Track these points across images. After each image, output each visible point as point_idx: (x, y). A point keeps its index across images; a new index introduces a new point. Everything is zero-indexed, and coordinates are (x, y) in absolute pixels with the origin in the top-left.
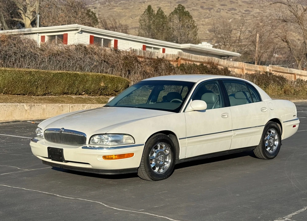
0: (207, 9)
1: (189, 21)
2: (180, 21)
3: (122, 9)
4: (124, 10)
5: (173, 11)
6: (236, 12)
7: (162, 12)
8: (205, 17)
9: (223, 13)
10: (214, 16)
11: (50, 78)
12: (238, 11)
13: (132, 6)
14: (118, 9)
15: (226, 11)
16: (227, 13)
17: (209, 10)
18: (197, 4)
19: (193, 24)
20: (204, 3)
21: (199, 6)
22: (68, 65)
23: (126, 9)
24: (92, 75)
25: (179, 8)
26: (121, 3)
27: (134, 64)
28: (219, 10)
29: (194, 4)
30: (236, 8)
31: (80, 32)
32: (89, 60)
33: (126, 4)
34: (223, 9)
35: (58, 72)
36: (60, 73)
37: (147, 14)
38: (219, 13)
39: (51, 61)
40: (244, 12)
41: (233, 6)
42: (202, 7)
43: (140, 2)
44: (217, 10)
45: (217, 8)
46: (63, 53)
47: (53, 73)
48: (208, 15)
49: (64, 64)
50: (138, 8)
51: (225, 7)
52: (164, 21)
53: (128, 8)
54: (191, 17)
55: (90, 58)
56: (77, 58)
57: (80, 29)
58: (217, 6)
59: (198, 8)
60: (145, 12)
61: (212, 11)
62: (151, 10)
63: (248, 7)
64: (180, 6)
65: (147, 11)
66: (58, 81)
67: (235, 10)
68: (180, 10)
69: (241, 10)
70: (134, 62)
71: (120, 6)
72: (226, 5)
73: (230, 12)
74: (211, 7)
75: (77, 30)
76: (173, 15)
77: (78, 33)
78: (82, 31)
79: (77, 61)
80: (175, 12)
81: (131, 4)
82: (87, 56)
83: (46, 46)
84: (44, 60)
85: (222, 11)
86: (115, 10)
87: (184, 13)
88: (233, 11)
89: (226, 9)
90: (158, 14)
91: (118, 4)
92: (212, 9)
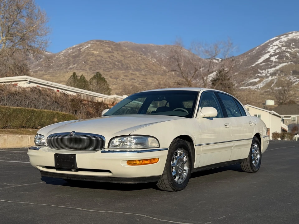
0: (114, 78)
1: (105, 84)
2: (98, 84)
3: (51, 77)
4: (52, 77)
5: (92, 77)
6: (135, 81)
7: (84, 78)
8: (113, 84)
9: (126, 82)
10: (120, 84)
11: (10, 113)
12: (137, 80)
13: (58, 75)
14: (47, 76)
15: (128, 80)
16: (129, 81)
17: (116, 79)
18: (107, 74)
19: (108, 86)
20: (112, 74)
21: (109, 76)
22: (24, 104)
23: (53, 76)
24: (47, 112)
25: (97, 75)
26: (50, 72)
27: (80, 106)
28: (123, 79)
29: (105, 75)
30: (136, 79)
31: (29, 83)
32: (42, 100)
33: (53, 73)
34: (126, 79)
35: (18, 108)
36: (19, 109)
37: (73, 78)
38: (123, 82)
39: (9, 100)
40: (141, 81)
41: (133, 77)
42: (111, 77)
43: (65, 72)
44: (122, 79)
45: (122, 78)
46: (20, 93)
47: (13, 109)
48: (115, 82)
49: (20, 102)
50: (63, 76)
51: (128, 77)
52: (85, 84)
53: (55, 76)
54: (106, 82)
55: (43, 98)
56: (32, 98)
57: (29, 80)
58: (122, 76)
59: (108, 78)
60: (71, 77)
61: (118, 80)
62: (76, 76)
63: (143, 78)
64: (98, 73)
65: (72, 76)
66: (17, 115)
67: (134, 80)
68: (97, 76)
69: (139, 80)
70: (79, 104)
71: (49, 75)
72: (128, 76)
73: (131, 81)
74: (117, 77)
75: (26, 80)
76: (92, 79)
77: (27, 83)
78: (30, 82)
79: (33, 100)
80: (94, 77)
81: (57, 73)
82: (41, 97)
83: (5, 87)
84: (3, 98)
85: (125, 80)
86: (45, 77)
87: (101, 78)
88: (133, 81)
89: (128, 79)
90: (81, 78)
91: (47, 73)
92: (118, 78)
